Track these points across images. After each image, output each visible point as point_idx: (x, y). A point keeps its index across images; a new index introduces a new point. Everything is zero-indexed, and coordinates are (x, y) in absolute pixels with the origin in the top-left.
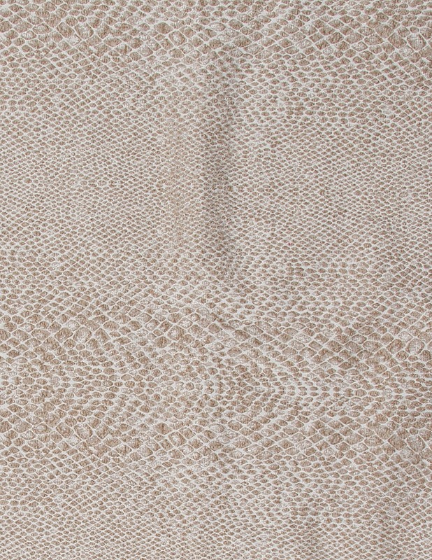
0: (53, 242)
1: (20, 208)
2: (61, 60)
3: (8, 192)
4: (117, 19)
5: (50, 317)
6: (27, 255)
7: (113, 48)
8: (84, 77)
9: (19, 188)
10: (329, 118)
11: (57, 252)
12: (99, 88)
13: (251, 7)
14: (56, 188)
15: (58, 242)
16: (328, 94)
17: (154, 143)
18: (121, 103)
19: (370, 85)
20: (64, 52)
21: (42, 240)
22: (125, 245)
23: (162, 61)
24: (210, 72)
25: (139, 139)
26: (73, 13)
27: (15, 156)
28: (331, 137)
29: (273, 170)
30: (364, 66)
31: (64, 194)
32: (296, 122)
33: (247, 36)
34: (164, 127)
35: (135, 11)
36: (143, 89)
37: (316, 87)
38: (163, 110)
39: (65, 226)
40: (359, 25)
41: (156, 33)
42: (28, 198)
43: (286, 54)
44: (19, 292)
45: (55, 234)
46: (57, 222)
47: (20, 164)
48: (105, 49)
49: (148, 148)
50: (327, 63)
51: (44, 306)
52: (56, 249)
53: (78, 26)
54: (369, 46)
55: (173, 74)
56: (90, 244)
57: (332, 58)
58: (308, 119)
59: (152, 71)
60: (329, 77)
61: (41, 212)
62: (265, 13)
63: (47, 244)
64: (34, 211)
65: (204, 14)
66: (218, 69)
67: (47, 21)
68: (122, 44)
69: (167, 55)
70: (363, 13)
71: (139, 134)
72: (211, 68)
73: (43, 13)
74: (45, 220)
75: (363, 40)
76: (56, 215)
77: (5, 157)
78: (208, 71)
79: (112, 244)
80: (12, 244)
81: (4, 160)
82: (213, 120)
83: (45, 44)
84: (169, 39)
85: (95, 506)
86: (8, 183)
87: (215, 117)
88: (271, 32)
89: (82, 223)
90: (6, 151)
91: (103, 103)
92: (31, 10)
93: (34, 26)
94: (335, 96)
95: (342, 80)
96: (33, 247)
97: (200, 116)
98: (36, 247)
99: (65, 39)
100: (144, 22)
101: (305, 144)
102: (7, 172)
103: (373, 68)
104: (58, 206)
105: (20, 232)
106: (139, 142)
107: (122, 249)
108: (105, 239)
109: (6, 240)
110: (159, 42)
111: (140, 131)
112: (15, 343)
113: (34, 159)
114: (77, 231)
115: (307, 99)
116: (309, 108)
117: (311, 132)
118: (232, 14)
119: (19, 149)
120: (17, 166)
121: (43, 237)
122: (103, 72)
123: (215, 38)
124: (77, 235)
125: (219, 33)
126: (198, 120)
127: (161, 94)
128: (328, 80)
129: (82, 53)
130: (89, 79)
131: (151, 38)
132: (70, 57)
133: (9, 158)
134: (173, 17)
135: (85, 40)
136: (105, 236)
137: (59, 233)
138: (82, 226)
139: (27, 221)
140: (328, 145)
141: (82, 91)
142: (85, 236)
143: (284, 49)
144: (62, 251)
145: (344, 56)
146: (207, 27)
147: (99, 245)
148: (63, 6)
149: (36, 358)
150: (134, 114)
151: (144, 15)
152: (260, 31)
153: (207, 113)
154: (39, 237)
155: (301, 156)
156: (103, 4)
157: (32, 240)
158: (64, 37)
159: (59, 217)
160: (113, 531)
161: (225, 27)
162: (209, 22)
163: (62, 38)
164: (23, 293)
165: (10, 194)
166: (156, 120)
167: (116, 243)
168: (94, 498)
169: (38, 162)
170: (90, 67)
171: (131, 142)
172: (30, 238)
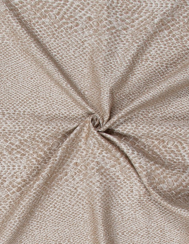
0: (43, 107)
1: (28, 91)
2: (41, 29)
3: (22, 83)
4: (68, 12)
5: (40, 138)
6: (31, 113)
7: (65, 26)
8: (51, 38)
9: (27, 81)
10: (160, 65)
11: (45, 112)
12: (58, 44)
13: (130, 12)
14: (45, 82)
15: (45, 108)
16: (161, 54)
17: (82, 72)
18: (68, 52)
19: (181, 52)
20: (43, 26)
21: (38, 106)
22: (77, 111)
23: (88, 34)
24: (109, 41)
25: (76, 70)
26: (48, 8)
27: (25, 67)
28: (160, 74)
29: (131, 87)
30: (179, 42)
31: (48, 85)
32: (144, 65)
33: (128, 26)
34: (88, 65)
35: (77, 10)
36: (79, 46)
37: (156, 50)
38: (88, 57)
39: (49, 100)
40: (179, 23)
41: (86, 21)
42: (31, 86)
43: (145, 33)
44: (26, 128)
45: (44, 104)
46: (45, 98)
47: (28, 70)
48: (62, 26)
49: (80, 74)
50: (162, 39)
51: (38, 134)
52: (45, 111)
53: (50, 14)
54: (182, 33)
55: (93, 40)
56: (60, 109)
57: (164, 37)
58: (150, 65)
59: (83, 38)
60: (162, 46)
61: (37, 93)
62: (136, 15)
63: (40, 109)
64: (34, 93)
65: (108, 13)
66: (113, 40)
67: (35, 10)
68: (70, 25)
69: (91, 31)
70: (181, 17)
71: (76, 67)
72: (110, 39)
73: (34, 6)
74: (39, 97)
75: (180, 30)
76: (45, 95)
77: (20, 67)
78: (108, 40)
79: (71, 110)
80: (24, 108)
81: (20, 68)
82: (108, 63)
83: (34, 21)
84: (92, 24)
85: (52, 207)
86: (22, 79)
87: (110, 62)
88: (139, 24)
89: (57, 99)
90: (21, 64)
91: (59, 52)
92: (28, 4)
93: (29, 12)
94: (164, 55)
95: (168, 48)
96: (34, 109)
97: (103, 60)
98: (35, 110)
99: (43, 20)
100: (81, 15)
101: (147, 76)
102: (21, 74)
103: (184, 44)
104: (46, 91)
105: (28, 102)
106: (76, 71)
107: (76, 112)
108: (68, 108)
109: (21, 106)
110: (87, 25)
111: (76, 66)
112: (24, 150)
113: (34, 68)
114: (54, 103)
115: (151, 55)
116: (151, 59)
117: (151, 70)
118: (121, 15)
119: (27, 63)
120: (26, 71)
121: (39, 105)
122: (60, 37)
123: (113, 25)
124: (54, 105)
125: (115, 23)
126: (101, 62)
127: (87, 50)
128: (161, 47)
129: (51, 27)
130: (54, 39)
131: (84, 23)
132: (45, 28)
133: (22, 67)
134: (94, 14)
135: (53, 21)
136: (68, 106)
137: (46, 103)
138: (57, 100)
139: (31, 97)
140: (158, 77)
141: (50, 45)
142: (58, 105)
143: (144, 31)
144: (47, 112)
145: (170, 37)
146: (109, 19)
147: (65, 110)
148: (43, 4)
149: (34, 156)
150: (74, 58)
151: (81, 12)
152: (134, 24)
153: (106, 59)
154: (37, 105)
155: (145, 82)
156: (62, 5)
157: (33, 106)
158: (43, 19)
159: (46, 96)
160: (62, 217)
161: (117, 21)
162: (111, 17)
163: (42, 19)
164: (28, 128)
165: (23, 84)
166: (84, 62)
167: (73, 109)
168: (51, 204)
169: (36, 69)
170: (54, 34)
171: (71, 71)
172: (32, 105)
